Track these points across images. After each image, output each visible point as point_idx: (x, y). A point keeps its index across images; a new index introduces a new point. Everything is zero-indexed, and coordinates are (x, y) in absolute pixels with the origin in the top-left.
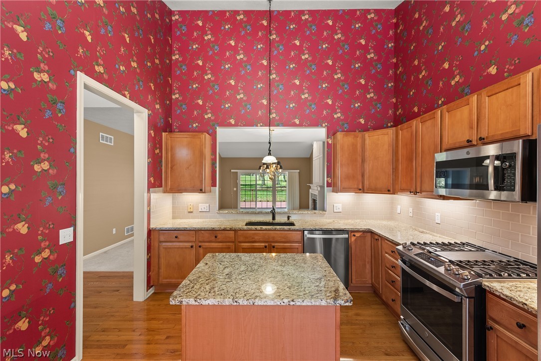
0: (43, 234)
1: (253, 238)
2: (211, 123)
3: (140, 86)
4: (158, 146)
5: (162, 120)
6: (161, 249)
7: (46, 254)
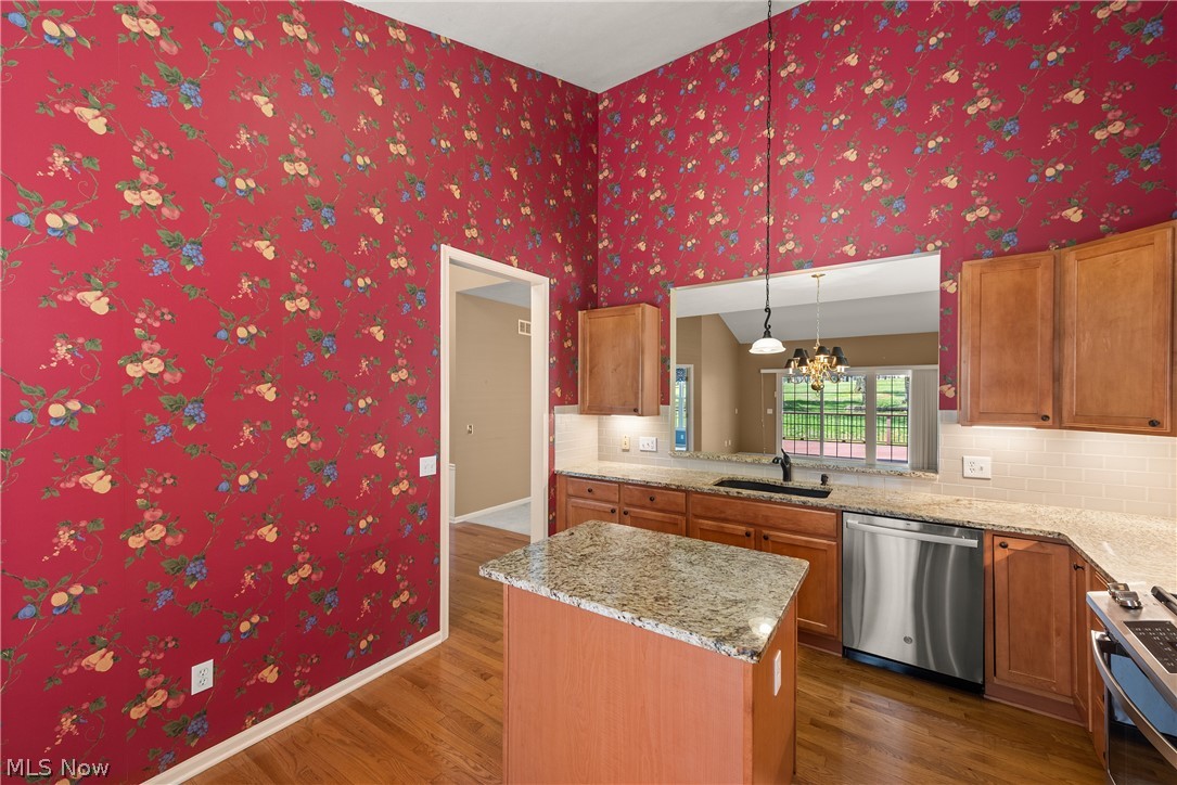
0: (401, 461)
1: (722, 512)
2: (661, 283)
3: (535, 242)
4: (569, 335)
5: (577, 291)
6: (570, 507)
7: (404, 486)
